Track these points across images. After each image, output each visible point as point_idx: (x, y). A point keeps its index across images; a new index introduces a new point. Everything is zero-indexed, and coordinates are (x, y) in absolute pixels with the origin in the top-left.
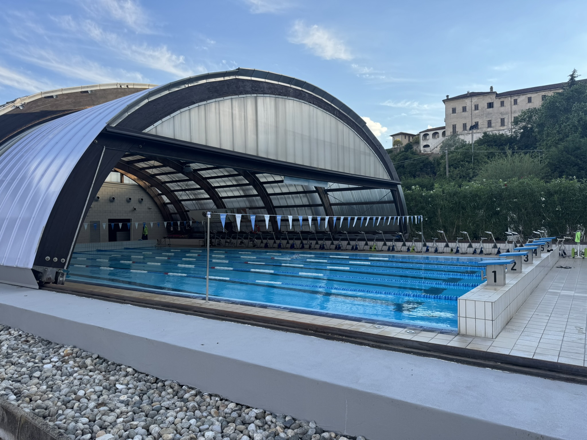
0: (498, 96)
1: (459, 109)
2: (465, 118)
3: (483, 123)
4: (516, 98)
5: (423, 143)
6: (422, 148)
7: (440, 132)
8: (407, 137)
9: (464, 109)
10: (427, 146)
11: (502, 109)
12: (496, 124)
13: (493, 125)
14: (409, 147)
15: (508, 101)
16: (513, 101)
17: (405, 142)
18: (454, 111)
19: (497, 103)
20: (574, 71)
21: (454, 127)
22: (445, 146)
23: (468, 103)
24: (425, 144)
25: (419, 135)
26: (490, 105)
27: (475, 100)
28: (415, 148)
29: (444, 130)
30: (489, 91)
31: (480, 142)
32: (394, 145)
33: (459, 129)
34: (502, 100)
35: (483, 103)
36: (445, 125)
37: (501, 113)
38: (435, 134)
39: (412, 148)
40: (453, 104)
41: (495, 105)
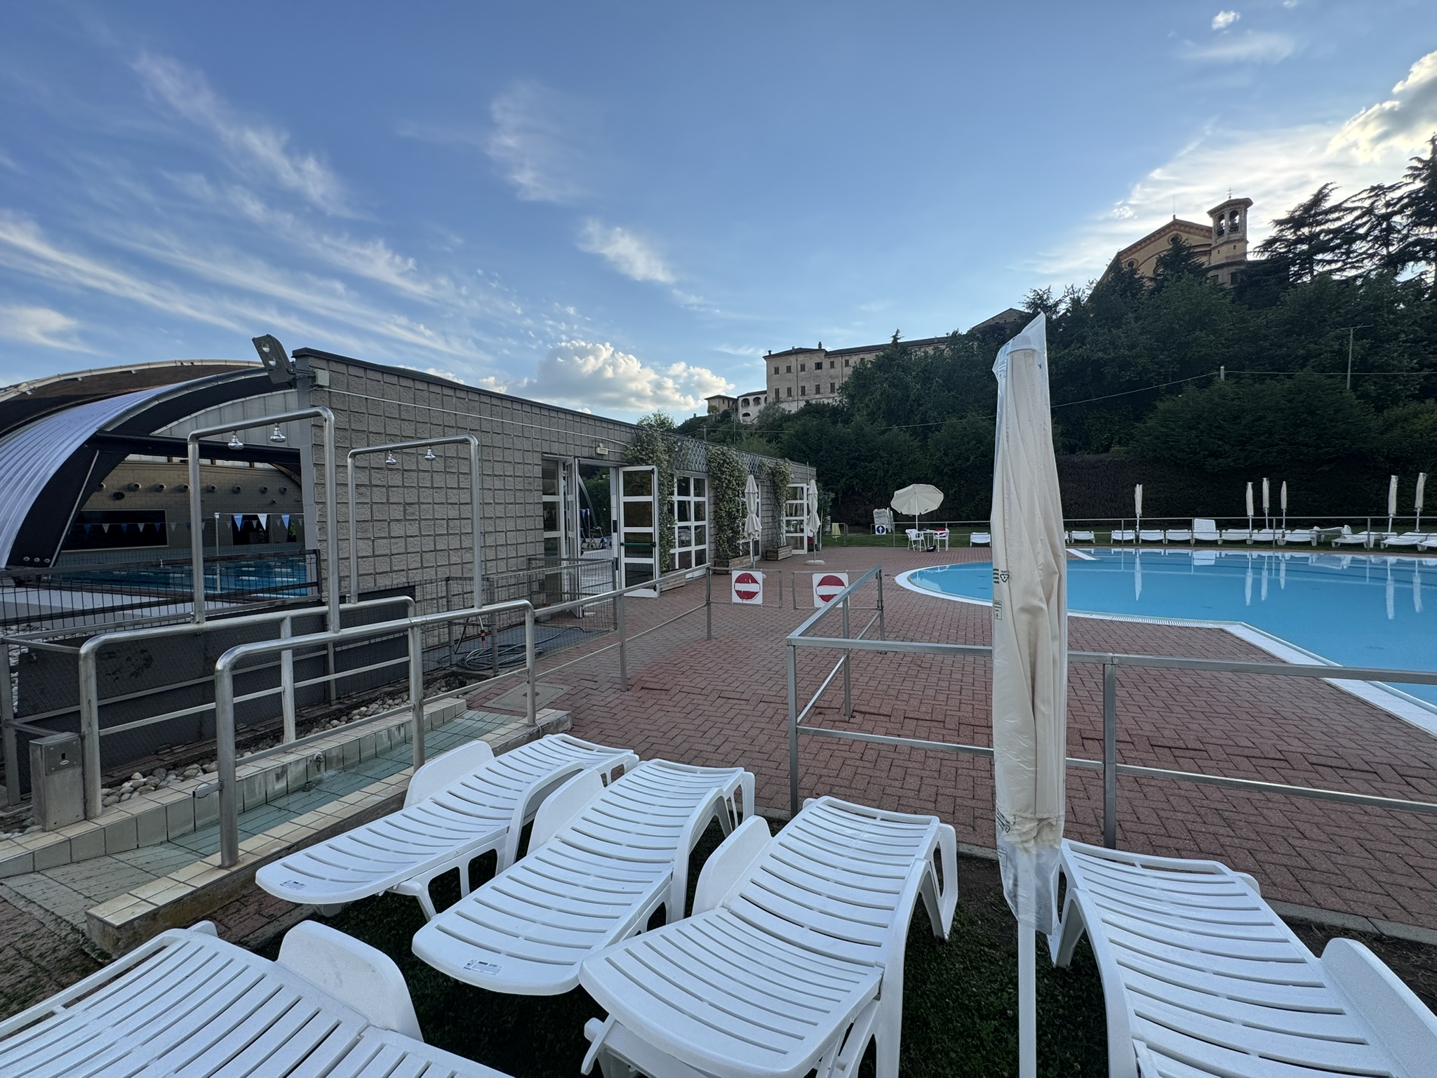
0: (828, 354)
1: (783, 369)
2: (790, 380)
3: (810, 388)
4: (847, 358)
5: (742, 411)
6: (741, 418)
7: (762, 397)
8: (726, 402)
9: (789, 369)
10: (747, 415)
11: (832, 372)
12: (826, 388)
13: (821, 391)
14: (726, 415)
15: (839, 361)
16: (844, 361)
17: (723, 407)
18: (777, 371)
19: (826, 365)
20: (898, 332)
21: (777, 391)
22: (762, 415)
23: (793, 361)
24: (745, 412)
25: (738, 399)
26: (819, 366)
27: (801, 358)
28: (733, 416)
29: (766, 395)
30: (817, 348)
31: (802, 413)
32: (709, 412)
33: (783, 395)
34: (832, 360)
35: (810, 362)
36: (766, 389)
37: (831, 377)
38: (757, 401)
39: (730, 416)
40: (775, 363)
41: (824, 366)
